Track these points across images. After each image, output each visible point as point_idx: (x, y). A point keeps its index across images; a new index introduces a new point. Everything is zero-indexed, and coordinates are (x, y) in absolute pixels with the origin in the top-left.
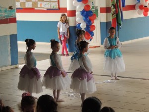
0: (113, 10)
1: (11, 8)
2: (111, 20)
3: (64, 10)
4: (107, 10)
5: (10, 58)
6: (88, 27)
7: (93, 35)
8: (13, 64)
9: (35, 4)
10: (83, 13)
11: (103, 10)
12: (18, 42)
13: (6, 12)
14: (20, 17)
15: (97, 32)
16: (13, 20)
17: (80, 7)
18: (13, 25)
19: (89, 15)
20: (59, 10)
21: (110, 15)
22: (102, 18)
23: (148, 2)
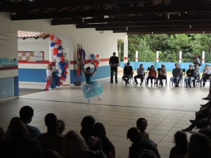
0: (78, 62)
1: (15, 59)
2: (77, 68)
3: (47, 62)
4: (74, 63)
5: (13, 92)
6: (63, 72)
7: (66, 77)
8: (15, 95)
9: (28, 58)
10: (60, 63)
11: (71, 63)
12: (19, 82)
13: (11, 62)
14: (21, 66)
15: (68, 76)
16: (16, 67)
17: (58, 60)
18: (16, 71)
19: (64, 65)
20: (44, 62)
21: (76, 65)
22: (71, 67)
23: (99, 58)
